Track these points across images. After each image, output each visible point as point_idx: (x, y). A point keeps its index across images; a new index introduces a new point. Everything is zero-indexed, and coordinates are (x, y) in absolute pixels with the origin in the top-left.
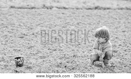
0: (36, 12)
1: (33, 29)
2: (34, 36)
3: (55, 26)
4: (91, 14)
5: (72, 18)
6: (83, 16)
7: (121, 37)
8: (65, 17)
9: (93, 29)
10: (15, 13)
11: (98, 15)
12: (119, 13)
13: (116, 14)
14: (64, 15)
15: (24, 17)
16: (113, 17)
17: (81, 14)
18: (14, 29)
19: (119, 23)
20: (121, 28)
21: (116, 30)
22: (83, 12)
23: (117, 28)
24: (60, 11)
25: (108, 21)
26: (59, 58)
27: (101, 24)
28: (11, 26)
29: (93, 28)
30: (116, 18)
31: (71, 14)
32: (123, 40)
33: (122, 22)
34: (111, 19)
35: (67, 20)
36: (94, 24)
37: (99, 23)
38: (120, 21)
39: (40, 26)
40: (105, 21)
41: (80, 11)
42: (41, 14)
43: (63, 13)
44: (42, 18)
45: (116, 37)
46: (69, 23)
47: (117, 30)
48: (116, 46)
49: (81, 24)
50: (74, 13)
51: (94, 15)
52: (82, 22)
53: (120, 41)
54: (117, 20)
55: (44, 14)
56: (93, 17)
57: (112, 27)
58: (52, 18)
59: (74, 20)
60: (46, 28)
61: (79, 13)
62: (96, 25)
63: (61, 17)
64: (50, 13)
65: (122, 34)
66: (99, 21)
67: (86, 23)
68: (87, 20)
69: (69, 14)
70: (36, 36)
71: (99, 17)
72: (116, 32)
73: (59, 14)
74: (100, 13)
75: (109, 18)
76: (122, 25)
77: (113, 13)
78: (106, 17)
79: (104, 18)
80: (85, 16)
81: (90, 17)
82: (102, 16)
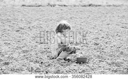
0: (40, 9)
1: (31, 23)
2: (29, 29)
3: (51, 20)
4: (84, 10)
5: (68, 14)
6: (77, 12)
7: (105, 29)
8: (62, 12)
9: (82, 23)
10: (23, 10)
11: (89, 11)
12: (106, 9)
13: (104, 9)
14: (62, 11)
15: (28, 13)
16: (102, 12)
17: (76, 10)
18: (15, 24)
19: (106, 17)
20: (106, 21)
21: (101, 23)
22: (78, 8)
23: (102, 21)
24: (60, 8)
25: (96, 16)
26: (40, 52)
27: (90, 18)
28: (14, 21)
29: (83, 21)
30: (104, 13)
31: (68, 10)
32: (106, 32)
33: (108, 16)
34: (100, 14)
35: (63, 15)
36: (84, 18)
37: (88, 17)
38: (107, 16)
39: (38, 20)
40: (94, 16)
41: (76, 8)
42: (43, 11)
43: (61, 10)
44: (43, 14)
45: (100, 29)
46: (63, 17)
47: (103, 23)
48: (99, 39)
49: (74, 18)
50: (71, 9)
51: (86, 11)
52: (75, 17)
53: (104, 33)
54: (104, 15)
55: (46, 10)
56: (85, 12)
57: (99, 21)
58: (51, 14)
59: (69, 14)
60: (42, 22)
61: (74, 9)
62: (86, 19)
63: (58, 13)
64: (51, 9)
65: (107, 26)
66: (89, 16)
67: (78, 17)
68: (80, 15)
69: (66, 10)
70: (31, 30)
71: (90, 12)
72: (101, 25)
73: (58, 10)
74: (92, 9)
75: (98, 13)
76: (107, 19)
77: (102, 9)
78: (96, 12)
79: (94, 13)
80: (79, 12)
81: (83, 13)
82: (93, 11)
